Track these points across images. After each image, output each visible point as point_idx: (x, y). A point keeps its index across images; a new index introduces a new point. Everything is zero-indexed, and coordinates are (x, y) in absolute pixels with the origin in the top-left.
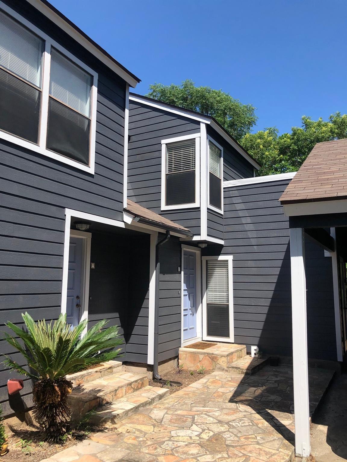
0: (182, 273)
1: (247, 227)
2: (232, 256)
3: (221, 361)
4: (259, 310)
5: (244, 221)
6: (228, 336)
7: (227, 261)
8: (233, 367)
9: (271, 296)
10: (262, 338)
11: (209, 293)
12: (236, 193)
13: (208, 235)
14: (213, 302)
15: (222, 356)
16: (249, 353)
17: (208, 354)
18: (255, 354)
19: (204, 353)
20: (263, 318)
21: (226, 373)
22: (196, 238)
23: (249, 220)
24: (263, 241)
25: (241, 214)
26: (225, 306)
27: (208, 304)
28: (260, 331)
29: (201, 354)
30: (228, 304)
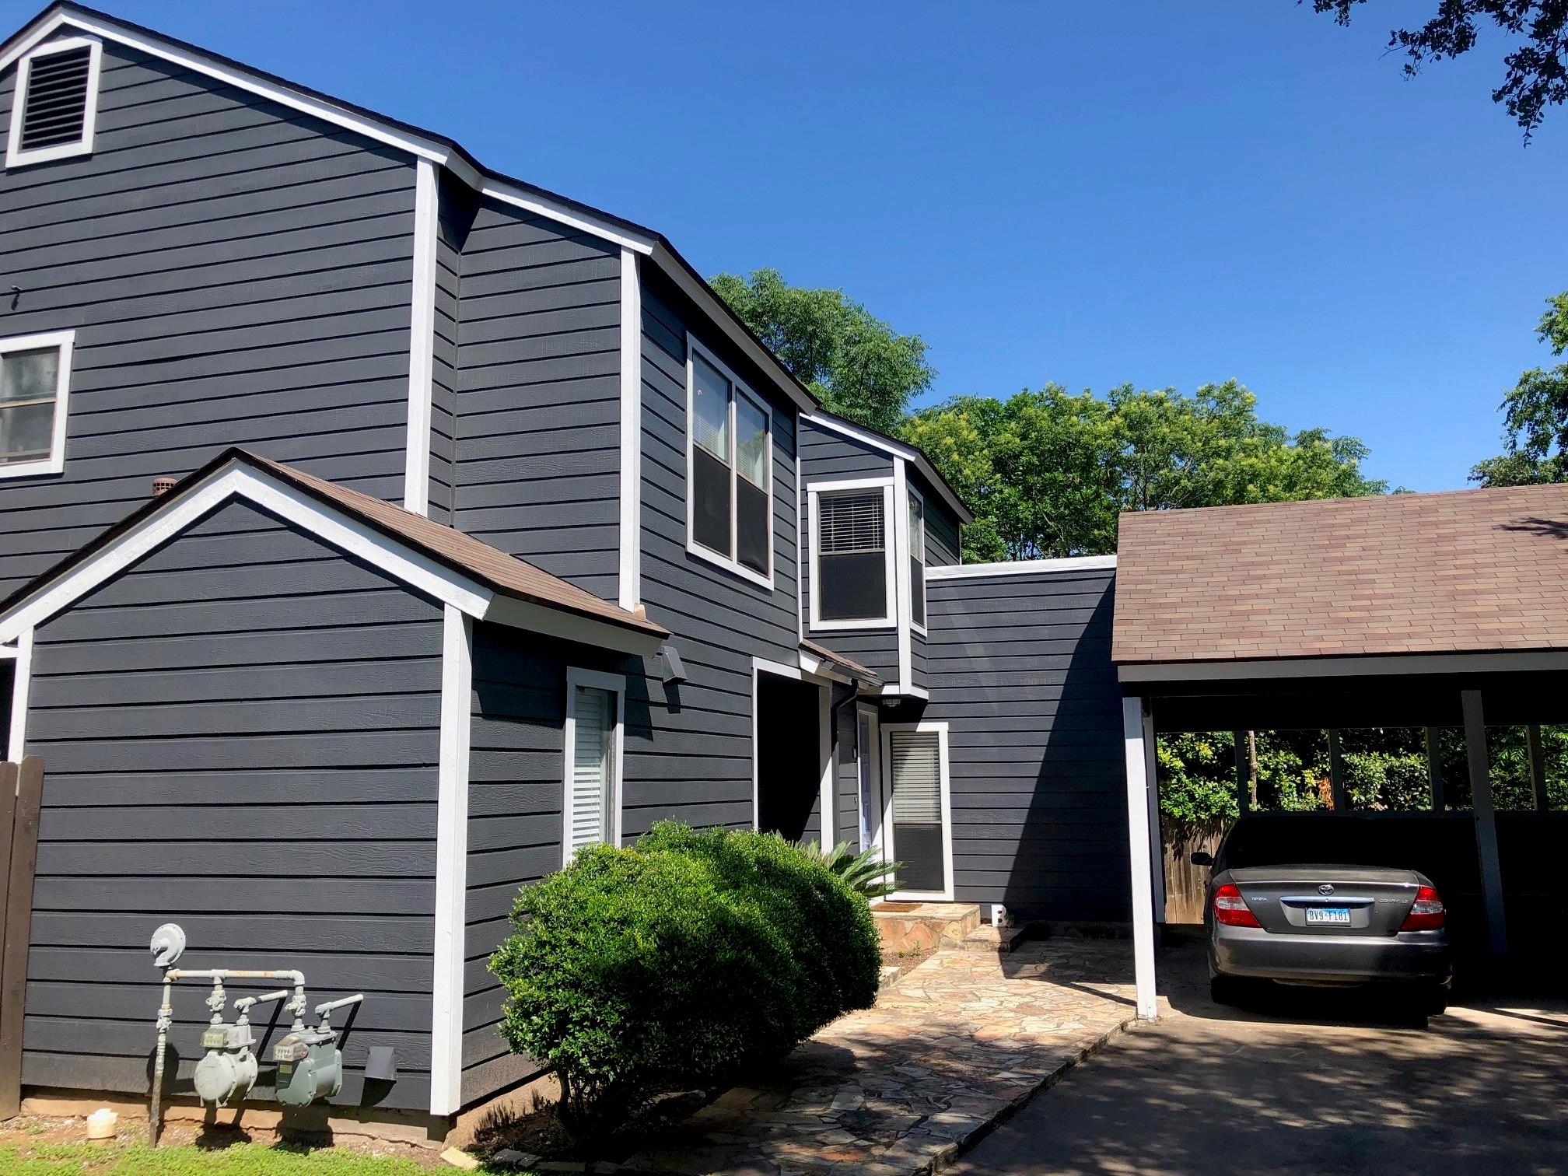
0: (859, 759)
1: (978, 665)
2: (947, 723)
3: (950, 931)
4: (1004, 832)
5: (970, 651)
6: (940, 887)
7: (937, 733)
8: (975, 941)
9: (1028, 804)
10: (1009, 888)
11: (896, 802)
12: (953, 593)
13: (914, 684)
14: (906, 820)
15: (952, 921)
16: (986, 921)
17: (922, 918)
18: (1000, 921)
19: (915, 918)
20: (1013, 848)
21: (962, 952)
22: (888, 690)
23: (980, 650)
24: (1008, 694)
25: (963, 636)
26: (931, 827)
27: (895, 825)
28: (1008, 875)
29: (909, 920)
30: (939, 822)
